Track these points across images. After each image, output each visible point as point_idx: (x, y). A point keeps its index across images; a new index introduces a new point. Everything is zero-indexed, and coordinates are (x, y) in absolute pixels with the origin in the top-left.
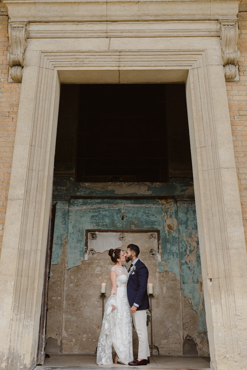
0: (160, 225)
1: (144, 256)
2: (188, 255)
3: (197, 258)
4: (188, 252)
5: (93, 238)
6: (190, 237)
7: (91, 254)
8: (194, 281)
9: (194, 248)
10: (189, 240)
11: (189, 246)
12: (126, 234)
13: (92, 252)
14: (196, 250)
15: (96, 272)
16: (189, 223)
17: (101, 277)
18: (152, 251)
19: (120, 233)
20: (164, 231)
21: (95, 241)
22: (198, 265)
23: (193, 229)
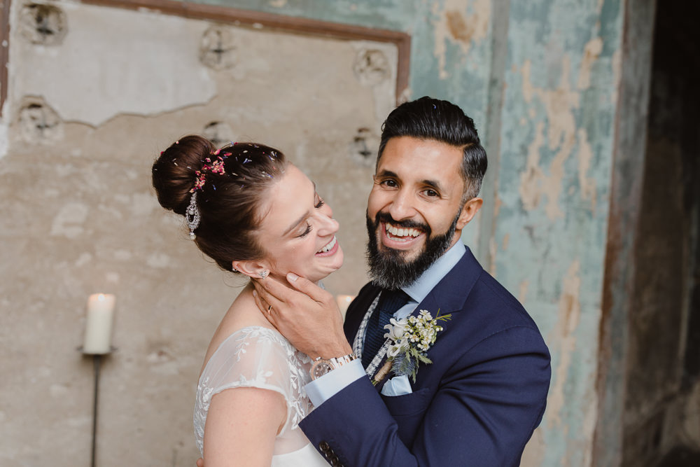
0: (412, 10)
1: (324, 161)
2: (533, 172)
3: (567, 189)
4: (534, 158)
5: (45, 31)
6: (552, 85)
7: (31, 126)
8: (541, 292)
9: (562, 140)
10: (547, 98)
11: (540, 127)
12: (236, 35)
13: (35, 112)
14: (566, 150)
15: (57, 229)
16: (553, 18)
17: (85, 258)
18: (363, 135)
19: (203, 25)
20: (430, 43)
21: (53, 52)
22: (567, 221)
23: (568, 47)
